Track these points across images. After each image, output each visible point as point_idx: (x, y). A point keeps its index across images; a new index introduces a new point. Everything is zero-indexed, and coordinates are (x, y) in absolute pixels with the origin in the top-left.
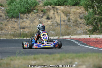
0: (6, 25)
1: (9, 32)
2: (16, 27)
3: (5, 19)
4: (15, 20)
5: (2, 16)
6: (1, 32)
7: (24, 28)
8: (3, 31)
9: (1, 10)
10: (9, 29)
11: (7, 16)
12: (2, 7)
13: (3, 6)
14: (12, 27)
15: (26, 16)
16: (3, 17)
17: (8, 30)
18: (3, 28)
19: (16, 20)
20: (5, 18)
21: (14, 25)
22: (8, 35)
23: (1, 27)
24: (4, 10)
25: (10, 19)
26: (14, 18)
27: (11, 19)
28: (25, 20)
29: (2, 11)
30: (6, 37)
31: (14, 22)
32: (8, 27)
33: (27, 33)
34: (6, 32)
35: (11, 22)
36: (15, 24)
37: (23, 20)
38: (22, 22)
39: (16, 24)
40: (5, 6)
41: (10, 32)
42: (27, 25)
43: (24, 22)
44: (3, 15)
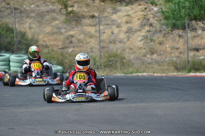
0: (160, 44)
1: (166, 58)
2: (182, 47)
3: (158, 31)
4: (180, 32)
5: (154, 25)
6: (151, 59)
7: (197, 50)
8: (155, 56)
9: (152, 12)
10: (166, 51)
11: (164, 24)
12: (153, 7)
13: (156, 5)
14: (173, 48)
15: (202, 25)
16: (156, 27)
17: (164, 53)
18: (154, 50)
19: (181, 34)
20: (158, 28)
21: (178, 44)
22: (165, 64)
23: (151, 47)
24: (157, 12)
25: (170, 32)
26: (177, 29)
27: (172, 31)
28: (200, 32)
29: (153, 14)
30: (159, 68)
31: (177, 38)
32: (164, 47)
33: (203, 59)
34: (159, 57)
35: (171, 36)
36: (179, 41)
37: (196, 32)
38: (194, 36)
39: (181, 41)
40: (160, 4)
41: (168, 59)
42: (203, 43)
43: (198, 36)
44: (155, 22)
